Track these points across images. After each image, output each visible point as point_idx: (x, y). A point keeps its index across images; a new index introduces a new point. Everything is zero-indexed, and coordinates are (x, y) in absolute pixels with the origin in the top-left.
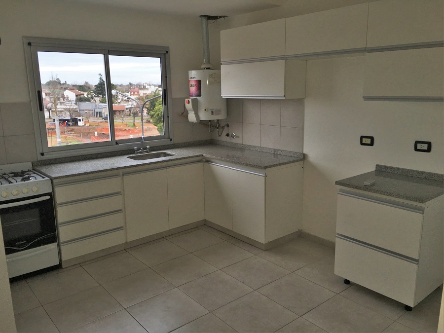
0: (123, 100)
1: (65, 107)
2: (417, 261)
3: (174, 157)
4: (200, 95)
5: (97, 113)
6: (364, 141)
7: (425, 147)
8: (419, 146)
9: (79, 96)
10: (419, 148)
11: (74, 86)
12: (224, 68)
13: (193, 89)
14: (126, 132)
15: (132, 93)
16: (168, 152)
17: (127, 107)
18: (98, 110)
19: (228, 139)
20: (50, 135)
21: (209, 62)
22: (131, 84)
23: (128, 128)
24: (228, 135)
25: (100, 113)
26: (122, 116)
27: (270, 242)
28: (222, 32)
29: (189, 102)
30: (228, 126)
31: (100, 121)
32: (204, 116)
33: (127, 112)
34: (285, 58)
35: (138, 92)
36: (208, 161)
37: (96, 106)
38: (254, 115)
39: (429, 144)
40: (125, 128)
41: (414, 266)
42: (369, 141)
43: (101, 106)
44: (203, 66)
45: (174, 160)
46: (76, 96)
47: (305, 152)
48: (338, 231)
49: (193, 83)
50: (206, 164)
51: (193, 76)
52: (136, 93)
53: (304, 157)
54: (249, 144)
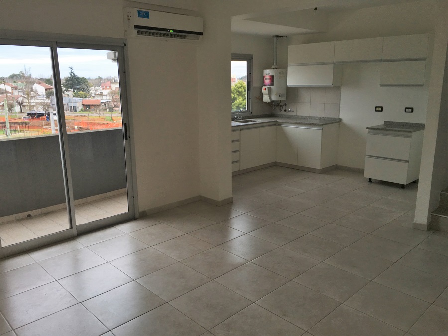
0: (96, 94)
1: (36, 101)
2: (408, 161)
3: (258, 122)
4: (273, 85)
5: (71, 107)
6: (377, 109)
7: (410, 110)
8: (407, 110)
9: (48, 90)
10: (407, 111)
11: (40, 79)
12: (289, 69)
13: (267, 81)
14: (104, 126)
15: (104, 87)
16: (253, 120)
17: (102, 101)
18: (72, 105)
19: (285, 113)
20: (27, 129)
21: (276, 64)
22: (100, 78)
23: (106, 123)
24: (285, 110)
25: (75, 107)
26: (98, 110)
27: (322, 169)
28: (289, 46)
29: (266, 89)
30: (286, 104)
31: (75, 115)
32: (274, 98)
33: (102, 105)
34: (333, 63)
35: (110, 86)
36: (280, 125)
37: (69, 100)
38: (306, 96)
39: (412, 109)
40: (103, 122)
41: (406, 164)
42: (380, 109)
43: (75, 100)
44: (273, 67)
45: (257, 124)
46: (46, 90)
47: (341, 118)
48: (367, 154)
49: (267, 77)
50: (279, 127)
51: (268, 73)
52: (108, 87)
53: (340, 120)
54: (301, 115)
